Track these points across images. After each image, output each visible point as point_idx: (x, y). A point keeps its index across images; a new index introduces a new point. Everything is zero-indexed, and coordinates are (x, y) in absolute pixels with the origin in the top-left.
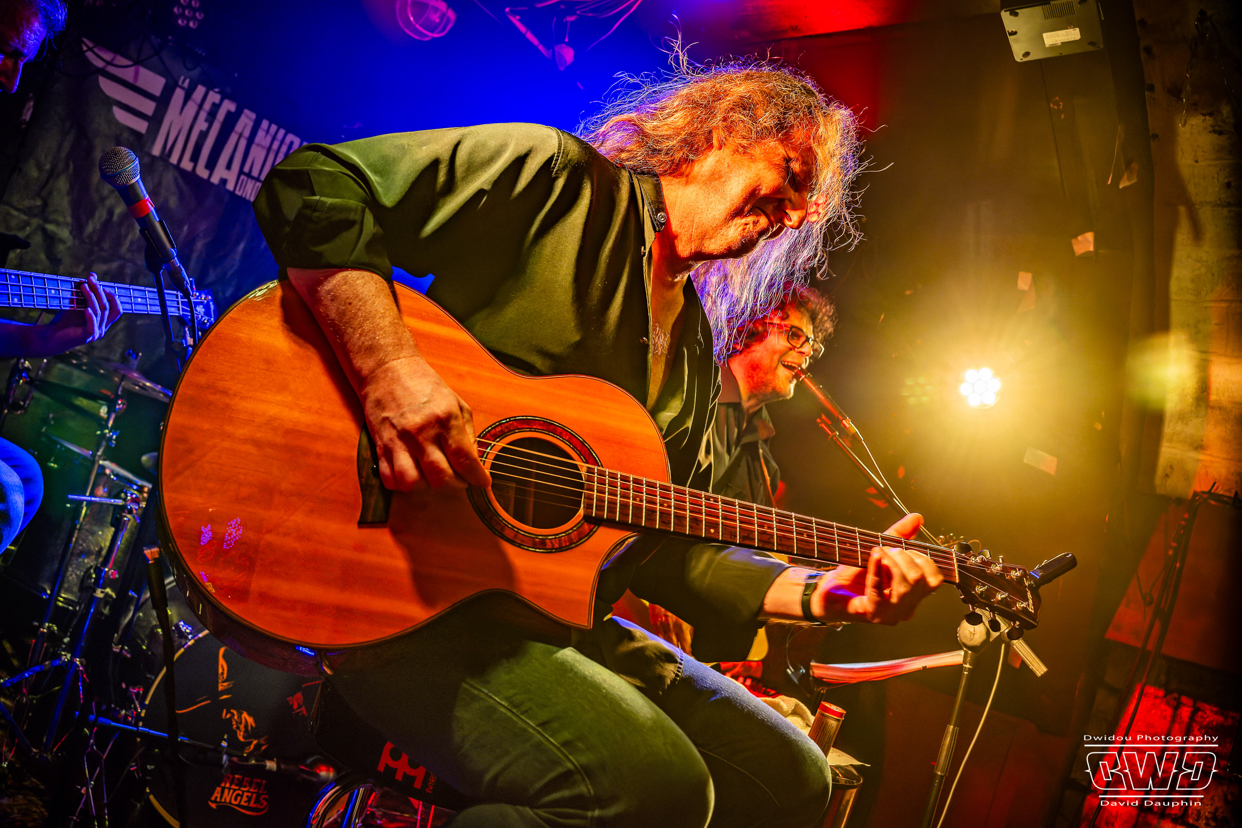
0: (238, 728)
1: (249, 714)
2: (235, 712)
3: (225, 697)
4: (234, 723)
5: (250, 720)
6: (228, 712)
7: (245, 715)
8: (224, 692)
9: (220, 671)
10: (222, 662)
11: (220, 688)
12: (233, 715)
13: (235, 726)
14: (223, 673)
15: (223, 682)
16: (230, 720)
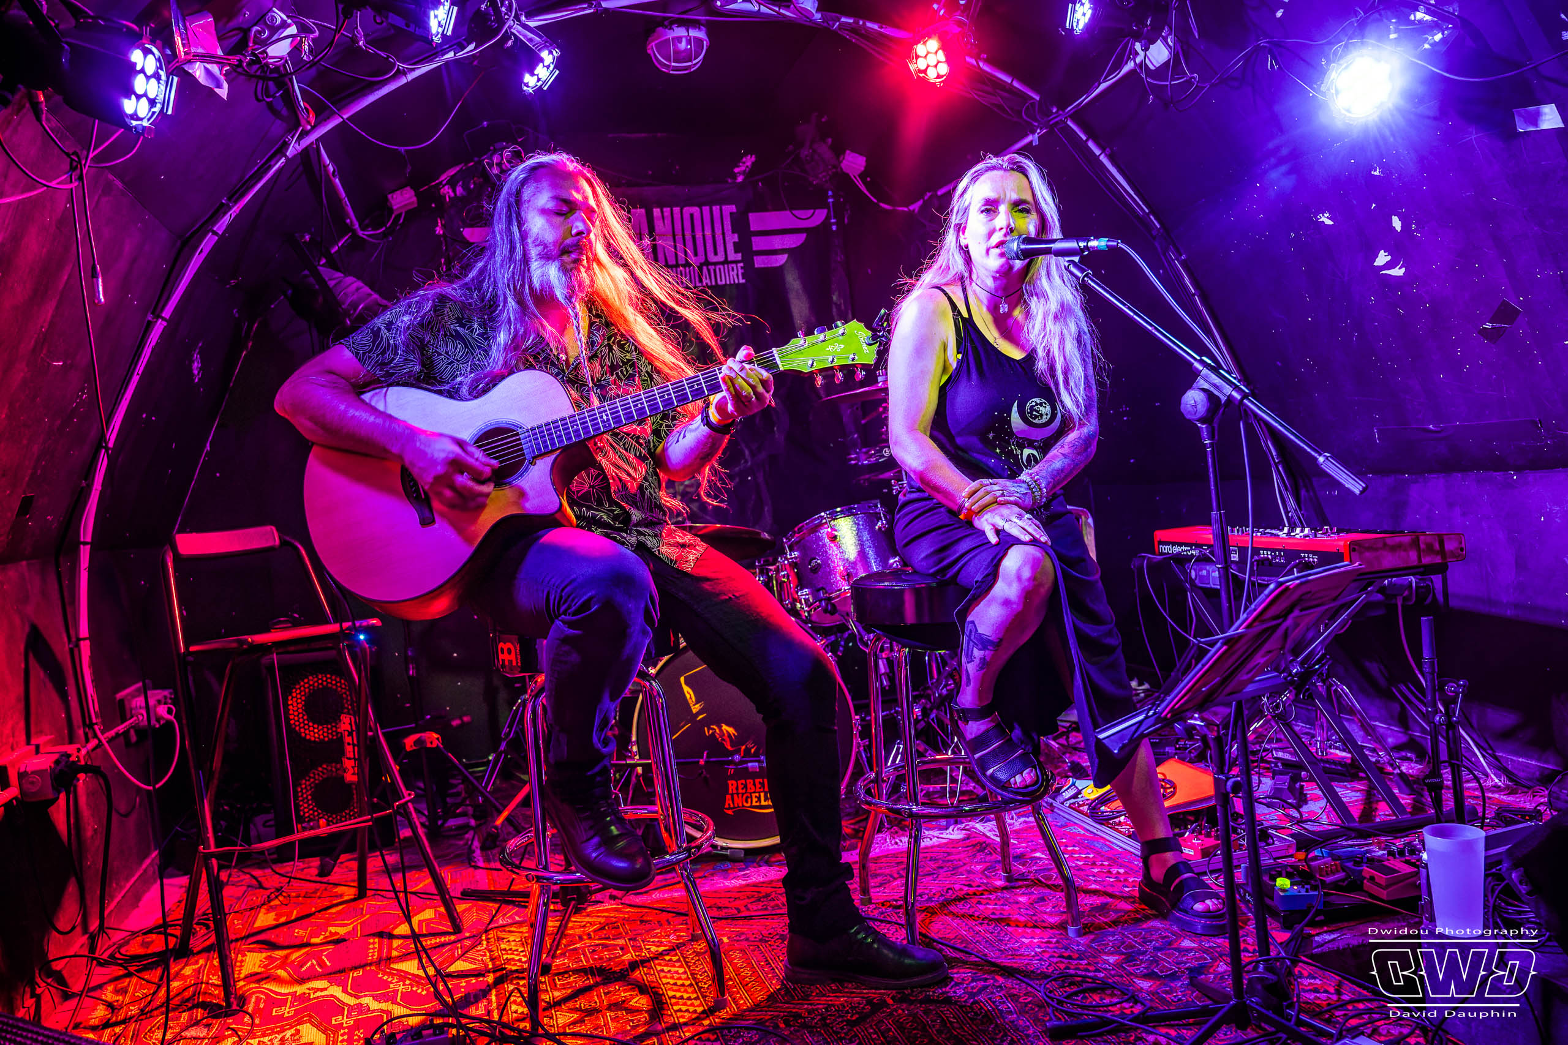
0: (723, 740)
1: (727, 725)
2: (715, 727)
3: (701, 717)
4: (718, 736)
5: (731, 730)
6: (709, 729)
7: (724, 727)
8: (698, 713)
9: (688, 696)
10: (686, 689)
11: (694, 711)
12: (713, 729)
13: (720, 739)
14: (691, 698)
15: (694, 705)
16: (713, 734)
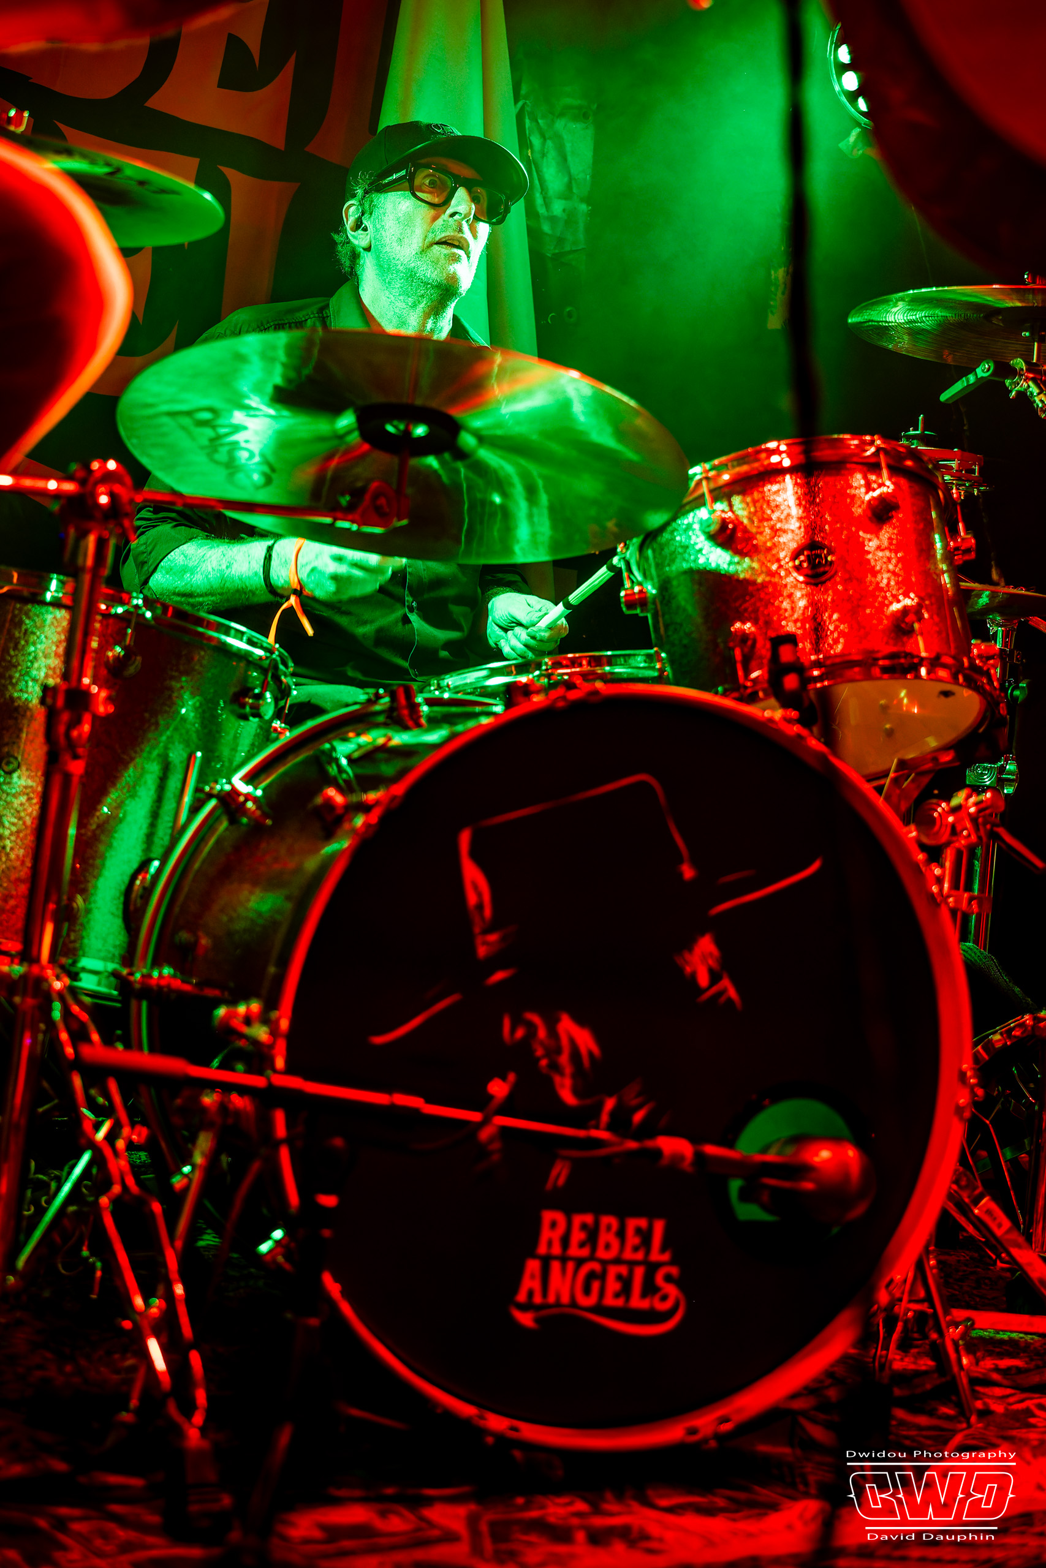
0: (555, 1067)
1: (580, 1021)
2: (535, 1018)
3: (499, 976)
4: (539, 1052)
5: (586, 1040)
6: (516, 1023)
7: (567, 1025)
8: (494, 962)
9: (472, 899)
10: (473, 875)
11: (482, 951)
12: (531, 1028)
13: (544, 1063)
14: (480, 907)
15: (487, 931)
16: (527, 1043)
